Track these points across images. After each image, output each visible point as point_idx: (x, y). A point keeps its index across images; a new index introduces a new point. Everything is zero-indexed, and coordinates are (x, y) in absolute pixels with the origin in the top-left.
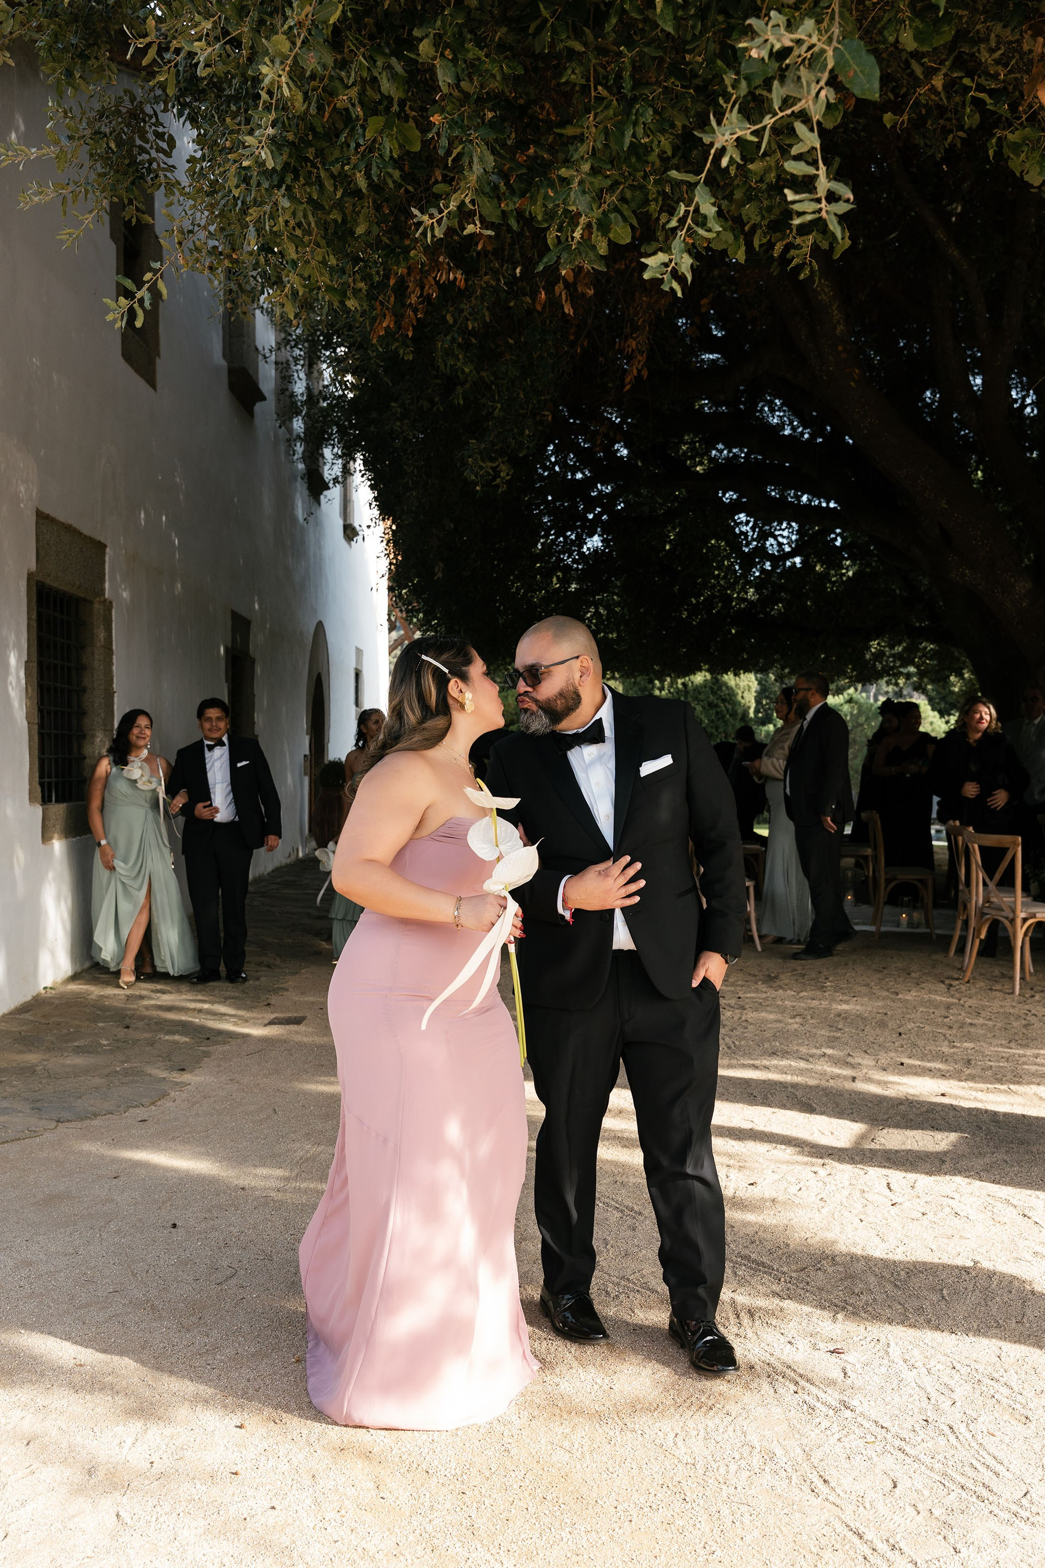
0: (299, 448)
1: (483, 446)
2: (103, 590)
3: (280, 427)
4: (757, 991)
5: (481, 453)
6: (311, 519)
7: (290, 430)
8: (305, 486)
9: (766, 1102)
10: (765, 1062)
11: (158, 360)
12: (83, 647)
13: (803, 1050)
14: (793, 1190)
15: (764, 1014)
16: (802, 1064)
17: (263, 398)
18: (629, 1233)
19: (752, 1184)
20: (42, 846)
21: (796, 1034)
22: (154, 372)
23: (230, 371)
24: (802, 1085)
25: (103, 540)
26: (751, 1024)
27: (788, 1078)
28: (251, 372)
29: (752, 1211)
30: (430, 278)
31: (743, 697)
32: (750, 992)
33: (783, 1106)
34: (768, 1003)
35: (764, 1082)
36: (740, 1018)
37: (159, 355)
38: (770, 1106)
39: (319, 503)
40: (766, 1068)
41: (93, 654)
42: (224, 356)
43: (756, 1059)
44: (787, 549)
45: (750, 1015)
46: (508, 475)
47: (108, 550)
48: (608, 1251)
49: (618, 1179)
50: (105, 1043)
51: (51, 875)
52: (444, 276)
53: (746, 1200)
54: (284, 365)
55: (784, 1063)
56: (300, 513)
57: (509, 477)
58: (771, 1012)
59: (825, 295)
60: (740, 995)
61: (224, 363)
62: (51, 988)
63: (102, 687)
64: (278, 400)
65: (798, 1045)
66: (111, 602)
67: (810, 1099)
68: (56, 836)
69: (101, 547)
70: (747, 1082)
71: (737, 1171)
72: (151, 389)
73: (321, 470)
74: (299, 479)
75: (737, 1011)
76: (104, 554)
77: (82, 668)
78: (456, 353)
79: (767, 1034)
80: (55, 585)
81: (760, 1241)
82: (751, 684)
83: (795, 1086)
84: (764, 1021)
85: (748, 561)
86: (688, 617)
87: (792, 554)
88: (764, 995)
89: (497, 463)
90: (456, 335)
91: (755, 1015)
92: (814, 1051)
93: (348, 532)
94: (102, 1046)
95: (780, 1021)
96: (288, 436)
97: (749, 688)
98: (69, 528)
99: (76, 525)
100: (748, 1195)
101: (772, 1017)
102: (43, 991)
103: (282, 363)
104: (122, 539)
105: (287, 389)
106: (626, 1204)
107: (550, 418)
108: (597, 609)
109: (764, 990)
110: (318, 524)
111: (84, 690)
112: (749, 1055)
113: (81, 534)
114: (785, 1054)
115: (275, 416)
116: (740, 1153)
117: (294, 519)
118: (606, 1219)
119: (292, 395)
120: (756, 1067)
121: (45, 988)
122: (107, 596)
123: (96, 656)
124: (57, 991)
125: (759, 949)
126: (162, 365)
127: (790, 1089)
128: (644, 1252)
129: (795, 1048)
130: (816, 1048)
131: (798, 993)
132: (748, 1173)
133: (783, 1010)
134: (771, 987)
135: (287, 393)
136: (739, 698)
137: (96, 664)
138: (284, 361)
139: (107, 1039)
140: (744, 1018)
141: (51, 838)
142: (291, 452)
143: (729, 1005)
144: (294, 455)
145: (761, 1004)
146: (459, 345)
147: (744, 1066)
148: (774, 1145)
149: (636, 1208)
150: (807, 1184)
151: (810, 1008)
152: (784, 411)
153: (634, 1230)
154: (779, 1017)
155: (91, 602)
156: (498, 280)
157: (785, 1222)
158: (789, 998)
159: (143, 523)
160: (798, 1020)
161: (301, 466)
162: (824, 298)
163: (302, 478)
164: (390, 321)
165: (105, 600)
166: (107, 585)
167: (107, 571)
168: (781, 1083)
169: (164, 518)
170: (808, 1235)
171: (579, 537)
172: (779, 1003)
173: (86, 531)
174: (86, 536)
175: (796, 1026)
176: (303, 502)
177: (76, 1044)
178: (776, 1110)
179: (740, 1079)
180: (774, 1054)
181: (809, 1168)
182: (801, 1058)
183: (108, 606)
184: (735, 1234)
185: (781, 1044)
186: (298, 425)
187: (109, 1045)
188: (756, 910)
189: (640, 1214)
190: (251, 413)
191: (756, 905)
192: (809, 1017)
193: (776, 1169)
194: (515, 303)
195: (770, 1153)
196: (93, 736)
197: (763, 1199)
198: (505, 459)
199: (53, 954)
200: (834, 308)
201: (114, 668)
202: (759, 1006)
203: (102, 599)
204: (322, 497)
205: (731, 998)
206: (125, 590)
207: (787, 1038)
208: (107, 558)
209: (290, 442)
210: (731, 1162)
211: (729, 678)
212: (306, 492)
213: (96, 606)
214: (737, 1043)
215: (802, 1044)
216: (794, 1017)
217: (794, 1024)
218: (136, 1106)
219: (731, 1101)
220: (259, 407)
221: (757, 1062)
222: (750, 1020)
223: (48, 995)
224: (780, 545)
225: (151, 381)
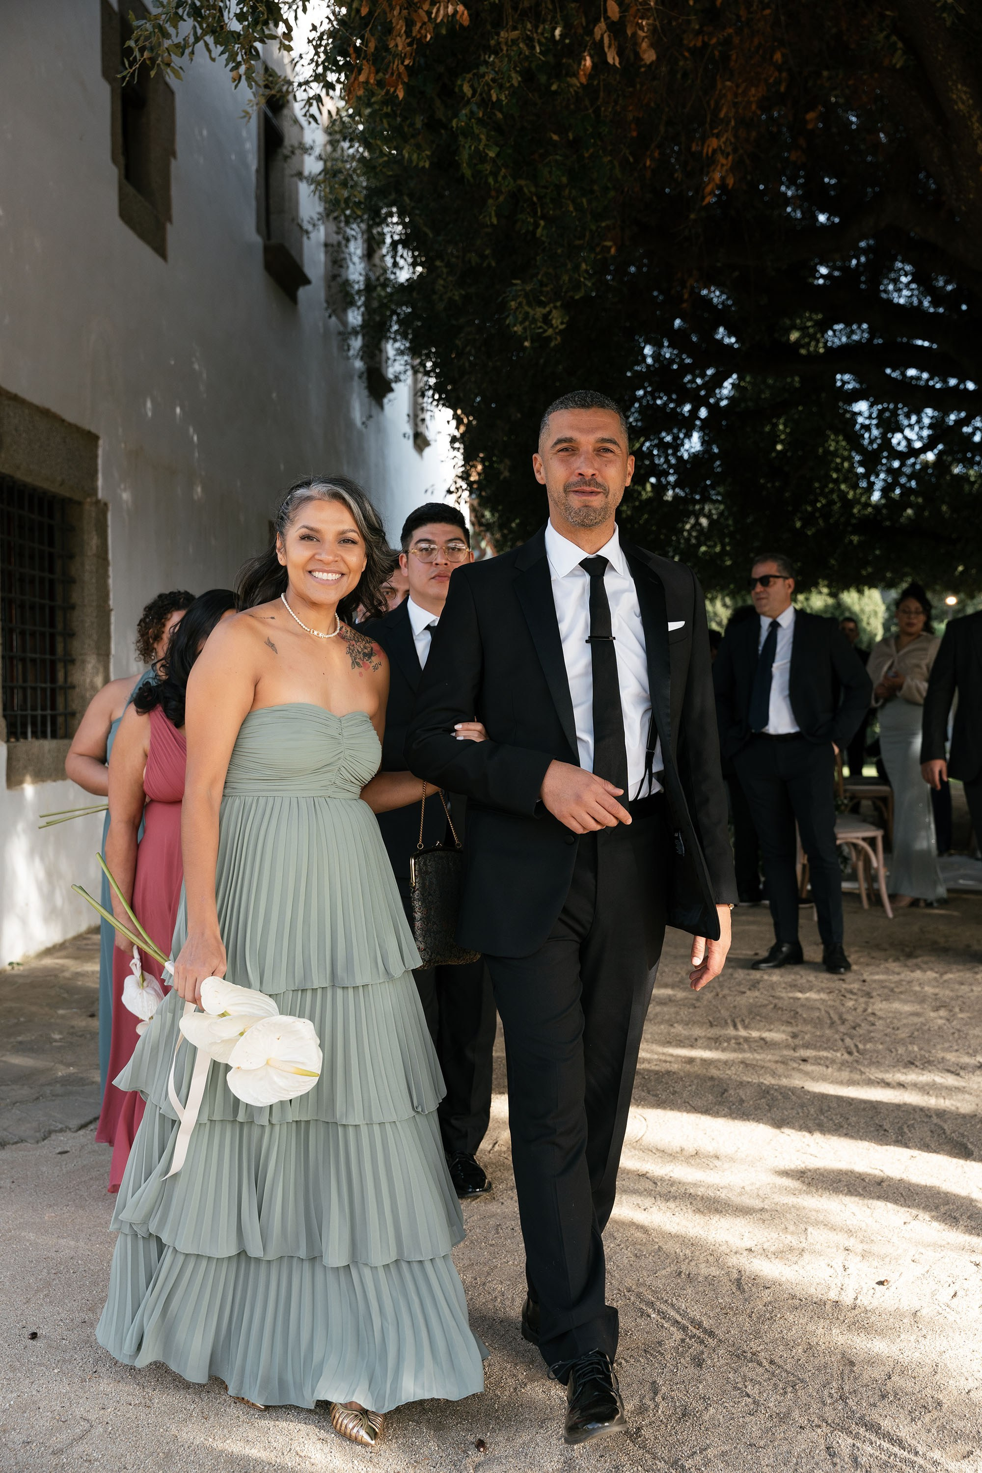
0: (357, 343)
1: (528, 288)
2: (95, 490)
3: (330, 316)
4: (887, 971)
5: (526, 296)
6: (371, 423)
7: (344, 323)
8: (364, 385)
9: (901, 1141)
10: (900, 1077)
11: (168, 226)
12: (71, 557)
13: (951, 1057)
14: (945, 1295)
15: (896, 1005)
16: (950, 1080)
17: (306, 281)
18: (692, 1370)
19: (881, 1283)
20: (7, 792)
21: (940, 1033)
22: (163, 240)
23: (267, 249)
24: (951, 1113)
25: (93, 430)
26: (880, 1018)
27: (931, 1102)
28: (294, 253)
29: (881, 1333)
30: (422, 13)
31: (868, 624)
32: (878, 973)
33: (926, 1147)
34: (902, 989)
35: (898, 1107)
36: (865, 1010)
37: (170, 220)
38: (907, 1146)
39: (381, 406)
40: (901, 1085)
41: (83, 564)
42: (259, 231)
43: (887, 1071)
44: (918, 445)
45: (879, 1006)
46: (562, 323)
47: (101, 442)
48: (657, 1406)
49: (684, 1268)
50: (57, 1036)
51: (20, 827)
52: (442, 12)
53: (873, 1312)
54: (336, 248)
55: (925, 1078)
56: (357, 415)
57: (563, 326)
58: (905, 1002)
59: (963, 103)
60: (865, 977)
61: (257, 240)
62: (18, 964)
63: (94, 604)
64: (329, 287)
65: (944, 1050)
66: (106, 504)
67: (963, 1135)
68: (28, 778)
69: (92, 439)
70: (874, 1107)
71: (859, 1258)
72: (159, 260)
73: (384, 371)
74: (356, 378)
75: (862, 1000)
76: (96, 446)
77: (69, 581)
78: (477, 131)
79: (903, 1034)
80: (29, 480)
81: (896, 1394)
82: (877, 609)
83: (941, 1114)
84: (897, 1015)
85: (872, 461)
86: (803, 526)
87: (924, 450)
88: (896, 978)
89: (547, 309)
90: (475, 108)
91: (884, 1005)
92: (966, 1059)
93: (419, 441)
94: (51, 1041)
95: (917, 1014)
96: (341, 329)
97: (876, 613)
98: (46, 413)
99: (55, 408)
100: (875, 1303)
101: (907, 1008)
102: (8, 968)
103: (332, 246)
104: (120, 430)
105: (339, 275)
106: (691, 1315)
107: (613, 251)
108: (697, 519)
109: (897, 970)
110: (380, 430)
111: (73, 607)
112: (876, 1064)
113: (63, 421)
114: (927, 1064)
115: (325, 305)
116: (864, 1226)
117: (350, 424)
118: (660, 1343)
119: (347, 283)
120: (888, 1085)
121: (11, 964)
122: (100, 495)
123: (87, 567)
124: (27, 967)
125: (890, 914)
126: (173, 234)
127: (935, 1120)
128: (712, 1410)
129: (940, 1054)
130: (971, 1055)
131: (942, 975)
132: (875, 1263)
133: (922, 999)
134: (906, 966)
135: (340, 280)
136: (864, 624)
137: (87, 577)
138: (335, 243)
139: (60, 1033)
140: (870, 1010)
141: (21, 782)
142: (346, 348)
143: (851, 992)
144: (349, 350)
145: (892, 990)
146: (480, 121)
147: (870, 1083)
148: (914, 1212)
149: (706, 1324)
150: (966, 1285)
151: (958, 997)
152: (912, 290)
153: (700, 1365)
154: (916, 1008)
155: (80, 504)
156: (534, 48)
157: (934, 1356)
158: (929, 982)
159: (150, 414)
160: (943, 1013)
161: (358, 364)
162: (961, 106)
163: (360, 377)
164: (369, 73)
165: (98, 502)
166: (100, 482)
167: (100, 467)
168: (922, 1109)
169: (178, 410)
170: (971, 1384)
171: (676, 438)
172: (917, 988)
173: (70, 416)
174: (70, 424)
175: (940, 1022)
176: (362, 405)
177: (20, 1039)
178: (916, 1153)
179: (865, 1102)
180: (911, 1064)
181: (967, 1257)
182: (949, 1071)
183: (102, 509)
184: (856, 1379)
185: (921, 1049)
186: (355, 317)
187: (61, 1040)
188: (886, 864)
189: (711, 1334)
190: (293, 298)
191: (885, 859)
192: (957, 1010)
193: (917, 1257)
194: (559, 86)
195: (908, 1227)
196: (84, 662)
197: (898, 1314)
198: (558, 304)
199: (24, 922)
200: (974, 119)
201: (111, 581)
202: (890, 994)
203: (94, 500)
204: (385, 401)
205: (854, 982)
206: (125, 490)
207: (929, 1041)
208: (100, 452)
209: (345, 334)
210: (851, 1242)
211: (850, 598)
212: (365, 393)
213: (87, 507)
214: (861, 1046)
215: (949, 1050)
216: (937, 1009)
217: (938, 1019)
218: (61, 1131)
219: (852, 1137)
220: (303, 293)
221: (888, 1077)
222: (879, 1013)
223: (15, 972)
224: (909, 441)
225: (161, 250)
